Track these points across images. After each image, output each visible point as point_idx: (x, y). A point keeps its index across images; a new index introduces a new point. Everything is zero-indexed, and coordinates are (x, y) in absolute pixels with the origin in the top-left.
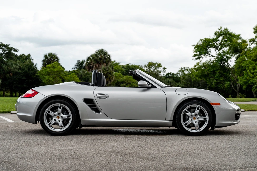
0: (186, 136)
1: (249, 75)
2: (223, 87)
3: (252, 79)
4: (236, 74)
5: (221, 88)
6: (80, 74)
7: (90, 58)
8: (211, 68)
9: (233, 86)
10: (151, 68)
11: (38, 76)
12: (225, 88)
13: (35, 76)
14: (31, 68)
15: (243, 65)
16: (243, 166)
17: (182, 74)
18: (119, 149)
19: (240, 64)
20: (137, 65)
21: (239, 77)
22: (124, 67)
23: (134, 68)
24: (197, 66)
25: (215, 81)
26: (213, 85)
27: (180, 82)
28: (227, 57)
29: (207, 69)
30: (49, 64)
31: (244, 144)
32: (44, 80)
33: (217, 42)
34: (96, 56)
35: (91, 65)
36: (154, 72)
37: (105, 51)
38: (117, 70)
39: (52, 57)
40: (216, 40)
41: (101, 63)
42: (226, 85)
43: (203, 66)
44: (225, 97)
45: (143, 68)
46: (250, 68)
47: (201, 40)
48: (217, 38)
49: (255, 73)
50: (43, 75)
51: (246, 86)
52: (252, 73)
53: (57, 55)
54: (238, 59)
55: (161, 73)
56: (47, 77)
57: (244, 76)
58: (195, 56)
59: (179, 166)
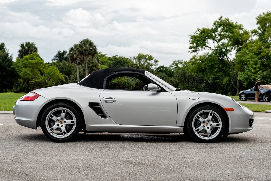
0: (197, 143)
1: (251, 71)
2: (222, 83)
3: (254, 75)
4: (236, 70)
5: (218, 84)
6: (60, 66)
7: (74, 49)
8: (209, 62)
9: (233, 82)
10: (141, 61)
11: (14, 68)
12: (223, 84)
13: (10, 69)
14: (5, 60)
15: (244, 59)
16: (267, 178)
17: (176, 67)
18: (134, 159)
19: (241, 59)
20: (125, 57)
21: (240, 73)
22: (111, 58)
23: (121, 60)
24: (193, 60)
25: (212, 76)
26: (210, 80)
27: (174, 77)
28: (226, 50)
29: (204, 63)
30: (26, 55)
31: (261, 154)
32: (20, 73)
33: (216, 33)
34: (80, 47)
35: (74, 57)
36: (144, 65)
37: (91, 41)
38: (103, 62)
39: (29, 47)
40: (215, 31)
41: (85, 54)
42: (224, 81)
43: (200, 59)
44: (223, 94)
45: (132, 61)
46: (252, 62)
47: (198, 30)
48: (217, 28)
49: (257, 68)
50: (19, 67)
51: (247, 83)
52: (254, 68)
53: (35, 45)
54: (239, 52)
55: (152, 67)
56: (24, 70)
57: (245, 71)
58: (191, 48)
59: (202, 178)
